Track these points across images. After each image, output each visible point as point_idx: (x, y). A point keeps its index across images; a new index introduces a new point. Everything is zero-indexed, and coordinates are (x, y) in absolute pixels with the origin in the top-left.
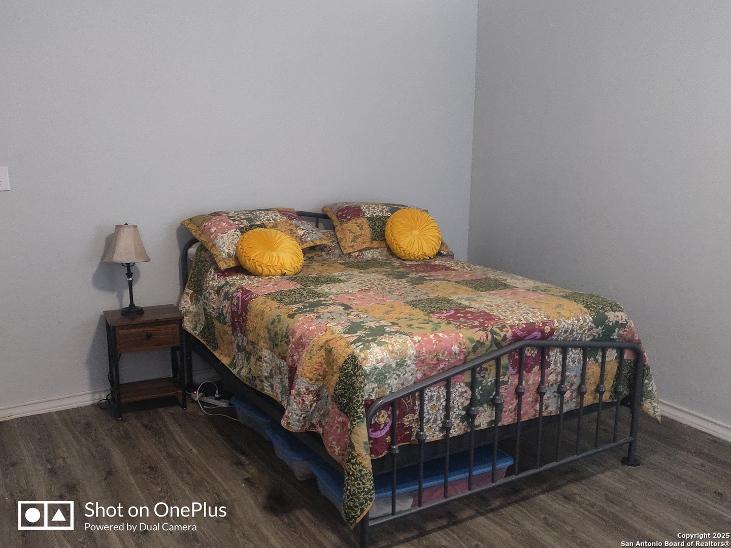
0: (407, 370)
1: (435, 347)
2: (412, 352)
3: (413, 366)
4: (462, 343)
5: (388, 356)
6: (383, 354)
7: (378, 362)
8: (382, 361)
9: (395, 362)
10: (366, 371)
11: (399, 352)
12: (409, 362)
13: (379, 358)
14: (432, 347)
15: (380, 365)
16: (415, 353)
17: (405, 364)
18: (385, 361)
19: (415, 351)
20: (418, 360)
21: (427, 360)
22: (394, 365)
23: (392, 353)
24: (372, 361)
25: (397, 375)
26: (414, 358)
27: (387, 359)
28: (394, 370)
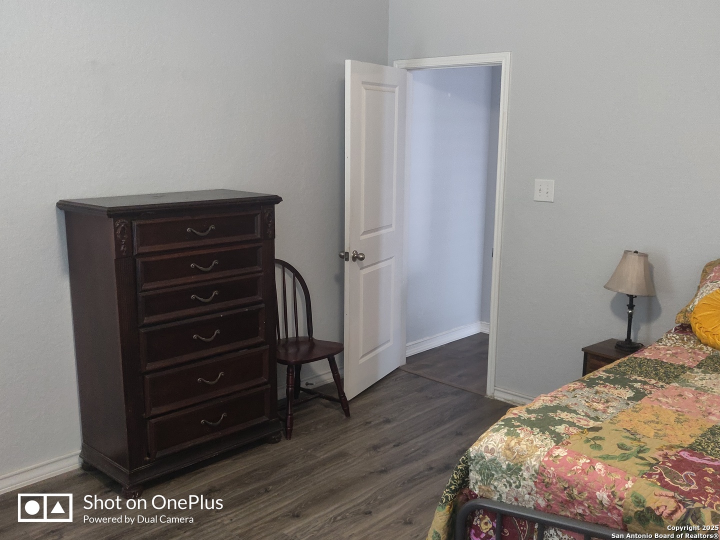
0: (522, 484)
1: (569, 475)
2: (534, 463)
3: (531, 484)
4: (618, 494)
5: (500, 450)
6: (498, 446)
7: (487, 450)
8: (492, 451)
9: (507, 463)
10: (470, 454)
11: (518, 454)
12: (526, 475)
13: (490, 447)
14: (566, 474)
15: (488, 456)
16: (537, 467)
17: (521, 473)
18: (495, 454)
19: (538, 465)
20: (539, 479)
21: (552, 486)
22: (504, 467)
23: (509, 449)
24: (481, 446)
25: (508, 482)
26: (534, 473)
27: (498, 453)
28: (503, 472)
